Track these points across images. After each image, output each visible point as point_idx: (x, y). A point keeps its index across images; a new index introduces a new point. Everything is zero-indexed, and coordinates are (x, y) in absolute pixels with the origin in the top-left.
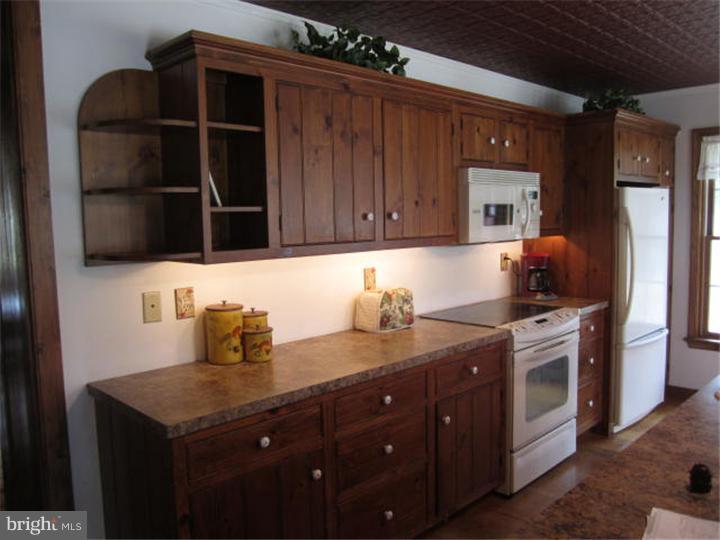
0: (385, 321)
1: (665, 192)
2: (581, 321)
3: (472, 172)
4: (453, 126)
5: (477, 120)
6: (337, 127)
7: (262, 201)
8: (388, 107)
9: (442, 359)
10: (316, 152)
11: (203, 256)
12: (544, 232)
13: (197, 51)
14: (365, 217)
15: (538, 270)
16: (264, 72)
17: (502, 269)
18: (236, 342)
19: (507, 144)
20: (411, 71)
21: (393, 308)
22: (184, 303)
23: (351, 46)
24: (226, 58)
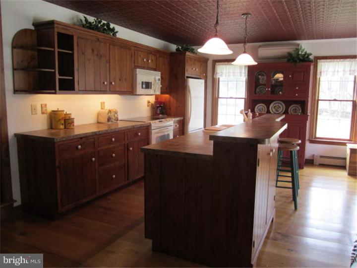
0: (109, 119)
1: (203, 81)
2: (174, 123)
3: (138, 70)
4: (132, 54)
5: (140, 53)
6: (96, 52)
7: (73, 75)
8: (111, 46)
9: (129, 129)
10: (89, 60)
11: (56, 92)
12: (162, 93)
13: (55, 27)
14: (104, 83)
15: (160, 106)
16: (74, 34)
17: (148, 106)
18: (63, 122)
19: (150, 61)
20: (118, 35)
21: (112, 115)
22: (44, 109)
23: (99, 25)
24: (63, 29)
